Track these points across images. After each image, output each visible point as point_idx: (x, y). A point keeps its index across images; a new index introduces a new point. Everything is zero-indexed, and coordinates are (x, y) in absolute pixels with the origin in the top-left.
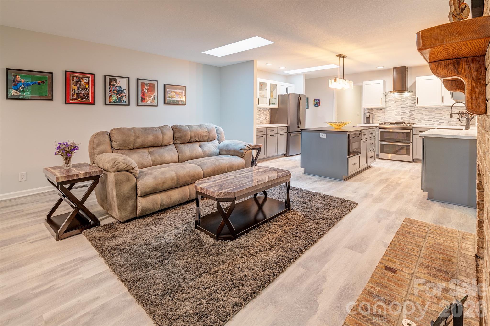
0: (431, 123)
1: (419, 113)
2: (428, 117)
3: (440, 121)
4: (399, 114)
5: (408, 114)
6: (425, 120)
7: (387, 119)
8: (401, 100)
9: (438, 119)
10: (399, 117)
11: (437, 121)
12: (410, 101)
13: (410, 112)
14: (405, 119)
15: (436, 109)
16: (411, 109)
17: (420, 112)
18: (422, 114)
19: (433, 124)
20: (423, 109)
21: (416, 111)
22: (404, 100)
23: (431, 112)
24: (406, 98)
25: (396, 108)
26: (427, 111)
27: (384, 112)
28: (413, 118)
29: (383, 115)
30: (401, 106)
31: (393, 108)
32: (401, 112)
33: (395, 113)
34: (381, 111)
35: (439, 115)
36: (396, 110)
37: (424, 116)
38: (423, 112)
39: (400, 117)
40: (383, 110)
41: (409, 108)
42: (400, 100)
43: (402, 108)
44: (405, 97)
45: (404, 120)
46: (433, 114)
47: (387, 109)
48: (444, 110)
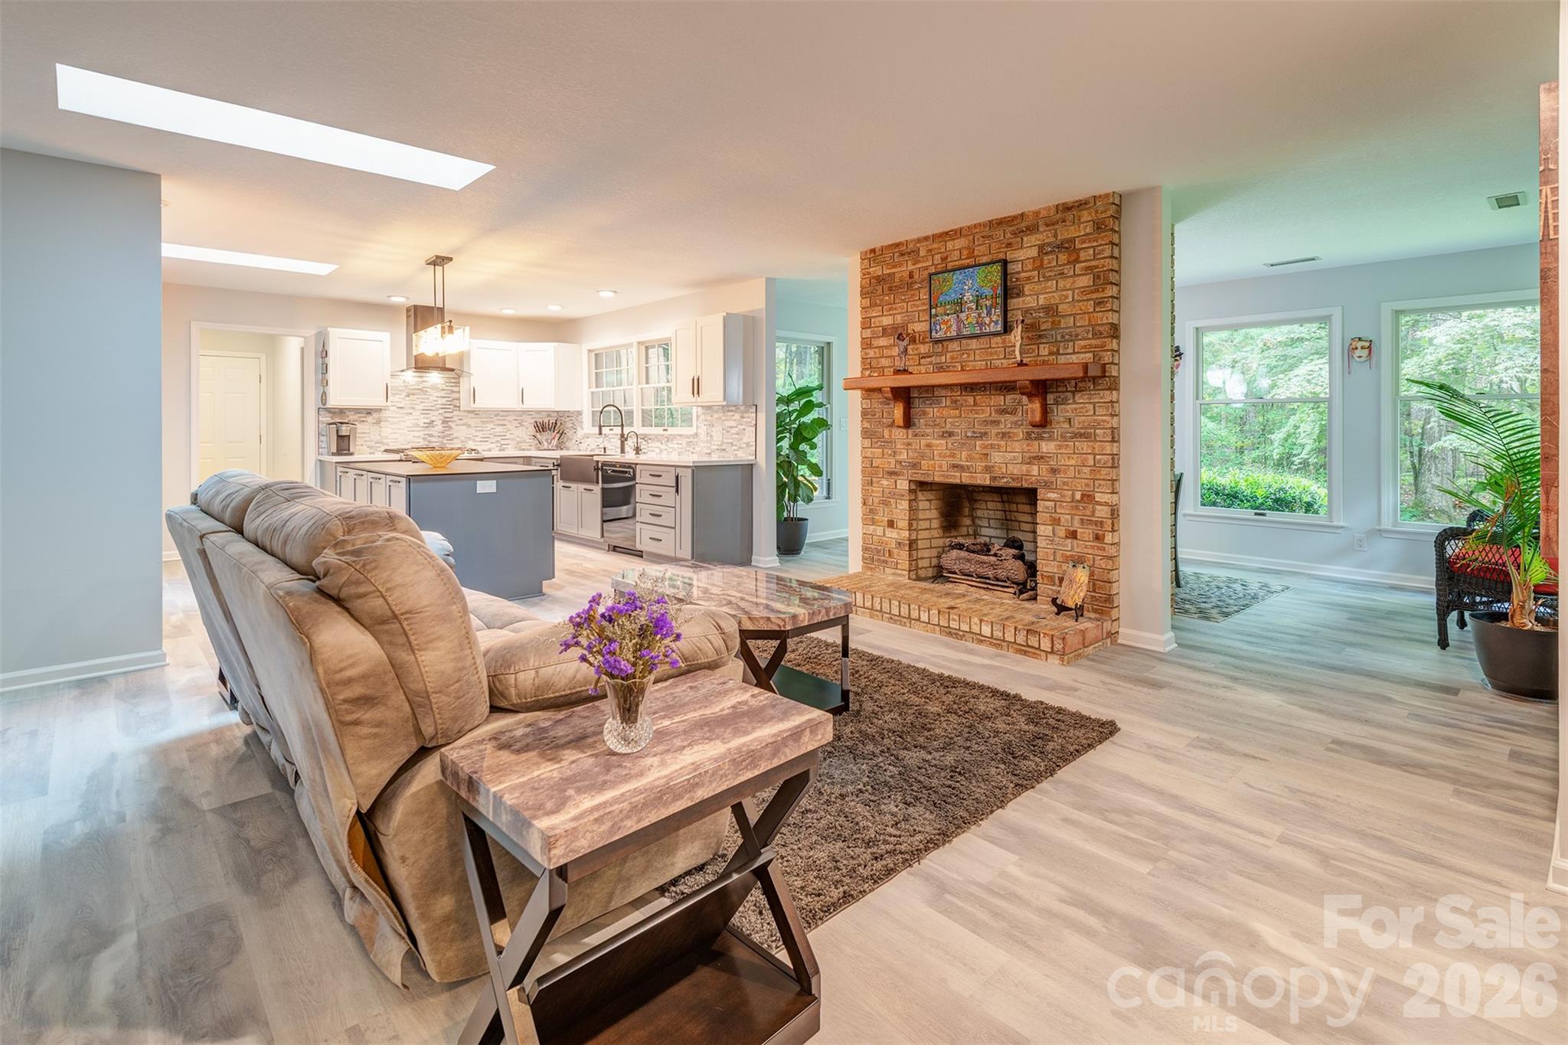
0: (487, 447)
1: (463, 425)
2: (480, 434)
3: (503, 442)
4: (418, 426)
5: (439, 427)
6: (474, 441)
7: (385, 441)
8: (421, 390)
9: (499, 438)
10: (416, 434)
11: (498, 441)
12: (442, 394)
13: (444, 422)
14: (433, 439)
15: (496, 416)
16: (447, 415)
17: (465, 421)
18: (469, 426)
19: (490, 450)
20: (470, 415)
21: (455, 419)
22: (429, 390)
23: (487, 422)
24: (434, 388)
25: (410, 411)
26: (479, 420)
27: (378, 422)
28: (449, 435)
29: (376, 428)
30: (421, 407)
31: (402, 411)
32: (423, 420)
33: (408, 423)
34: (370, 419)
35: (499, 429)
36: (411, 417)
37: (472, 431)
38: (472, 422)
39: (421, 434)
40: (375, 415)
41: (441, 411)
42: (418, 389)
43: (426, 411)
44: (431, 383)
45: (430, 442)
46: (491, 426)
47: (384, 414)
48: (511, 418)
